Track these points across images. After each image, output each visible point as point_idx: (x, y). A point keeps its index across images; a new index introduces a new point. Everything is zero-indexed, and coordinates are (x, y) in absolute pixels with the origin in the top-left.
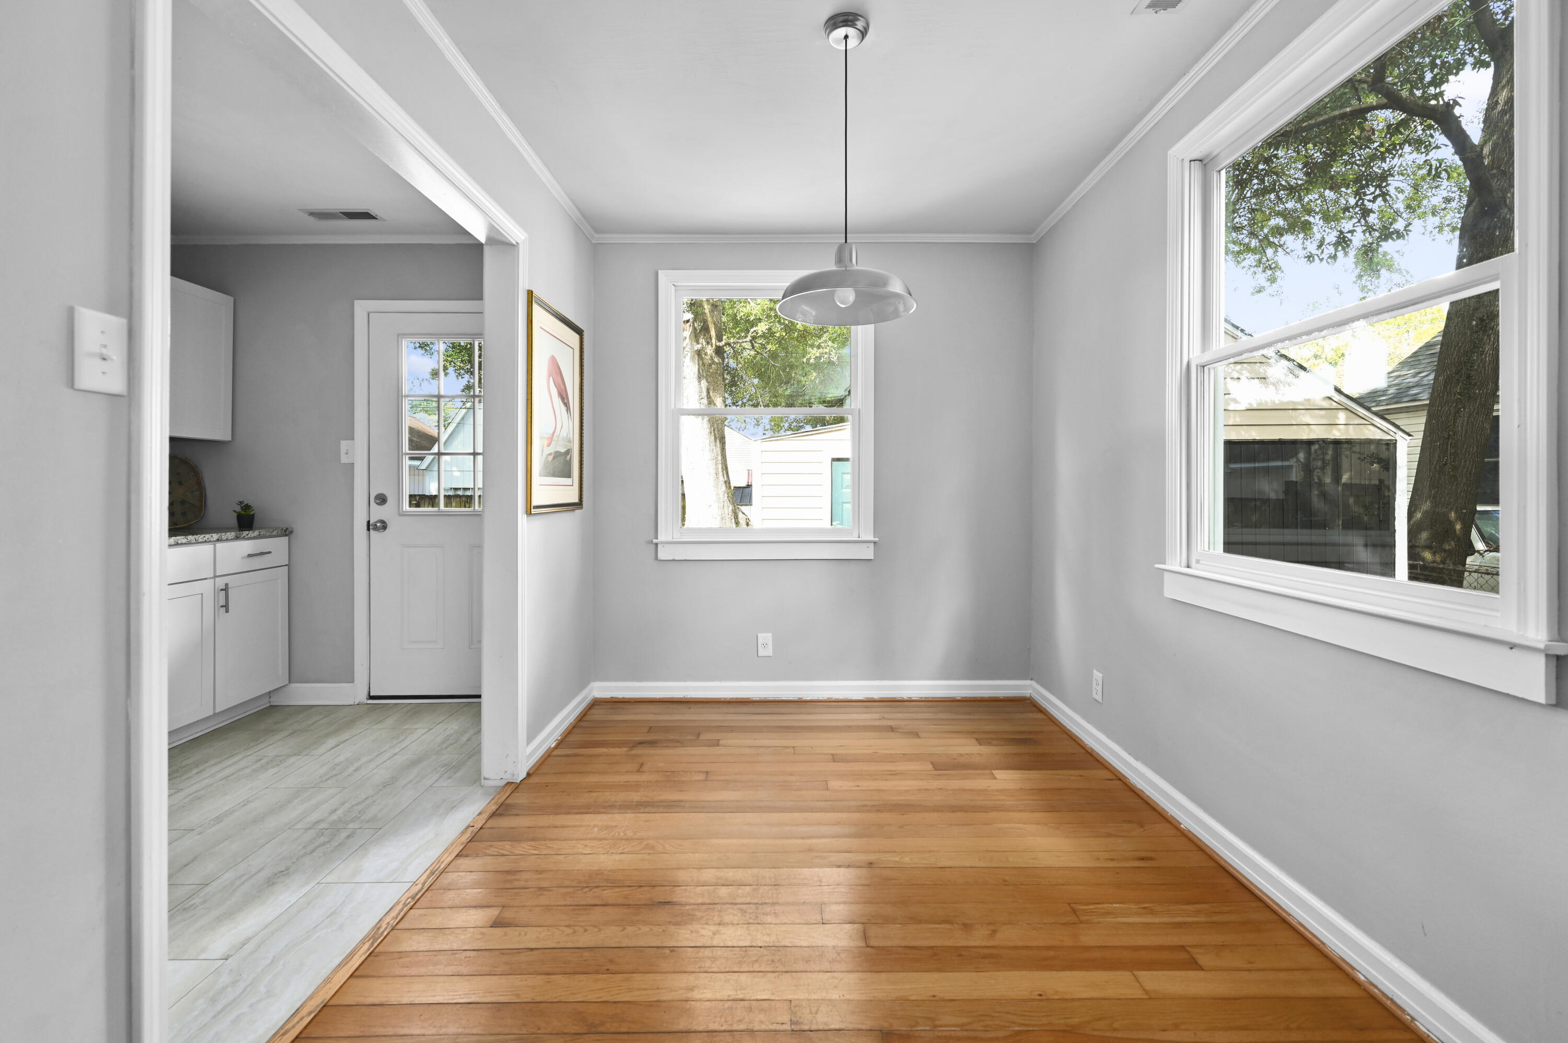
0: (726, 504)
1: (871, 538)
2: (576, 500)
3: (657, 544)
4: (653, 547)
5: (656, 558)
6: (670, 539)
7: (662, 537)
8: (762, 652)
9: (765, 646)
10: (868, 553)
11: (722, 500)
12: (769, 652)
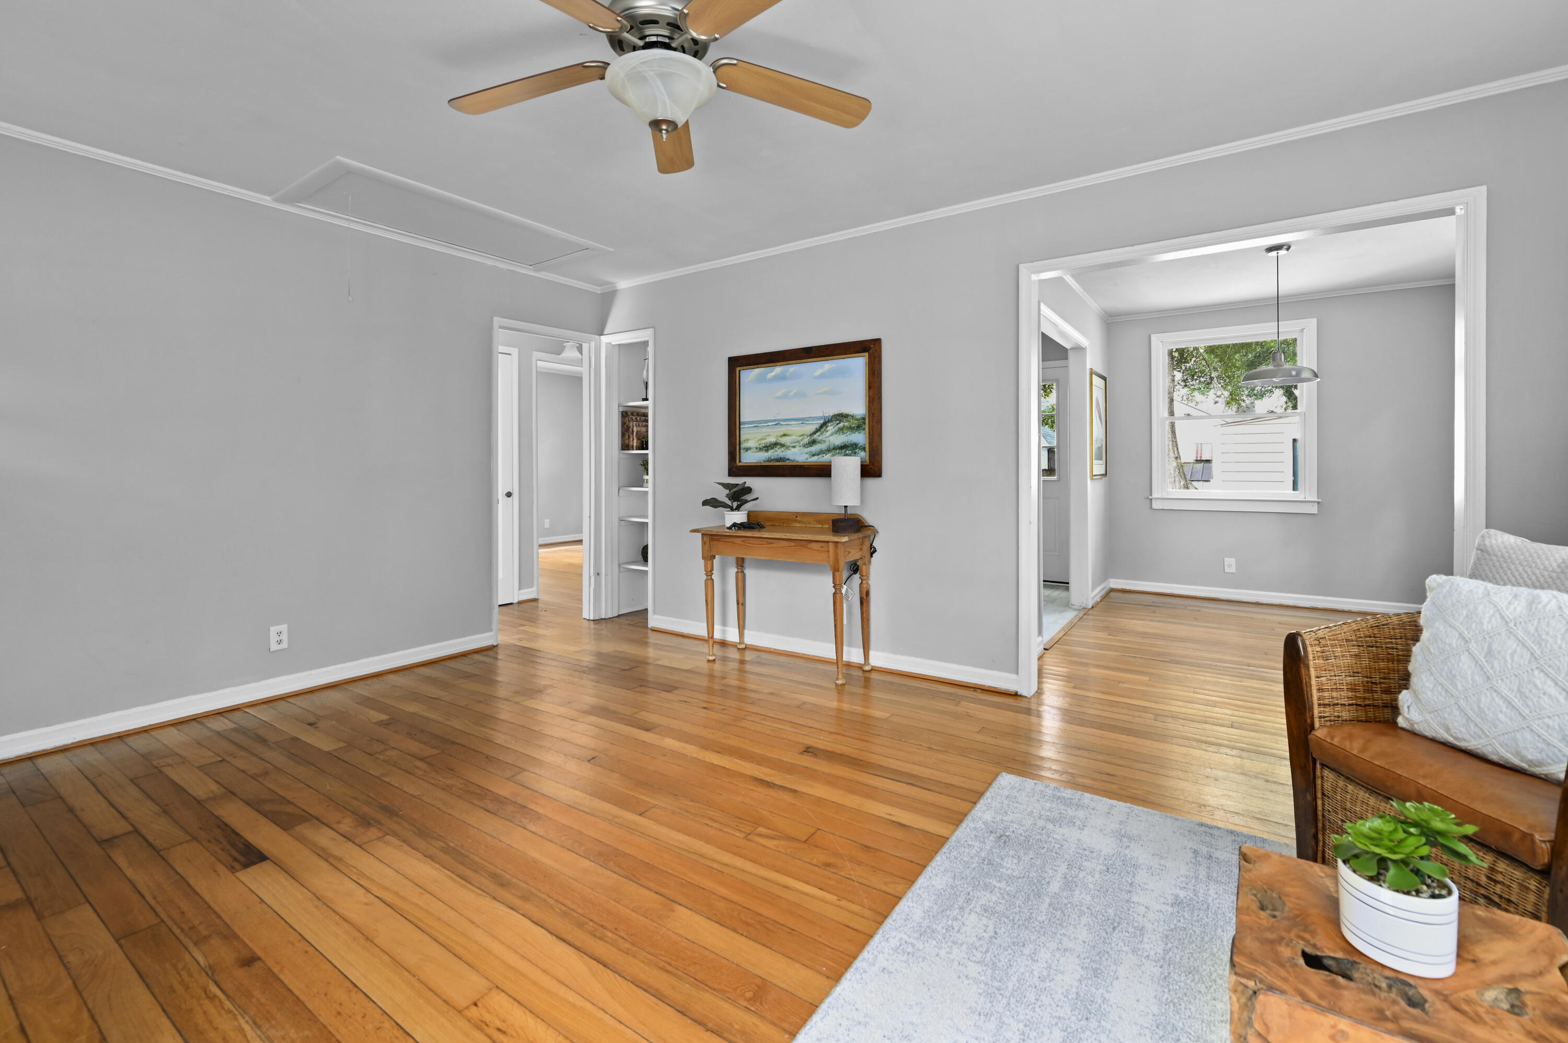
0: (1177, 479)
1: (1316, 499)
2: (1104, 473)
3: (1151, 499)
4: (1149, 501)
5: (1151, 508)
6: (1160, 496)
7: (1155, 495)
8: (1227, 570)
9: (1230, 566)
10: (1314, 509)
11: (1172, 475)
12: (1233, 570)
